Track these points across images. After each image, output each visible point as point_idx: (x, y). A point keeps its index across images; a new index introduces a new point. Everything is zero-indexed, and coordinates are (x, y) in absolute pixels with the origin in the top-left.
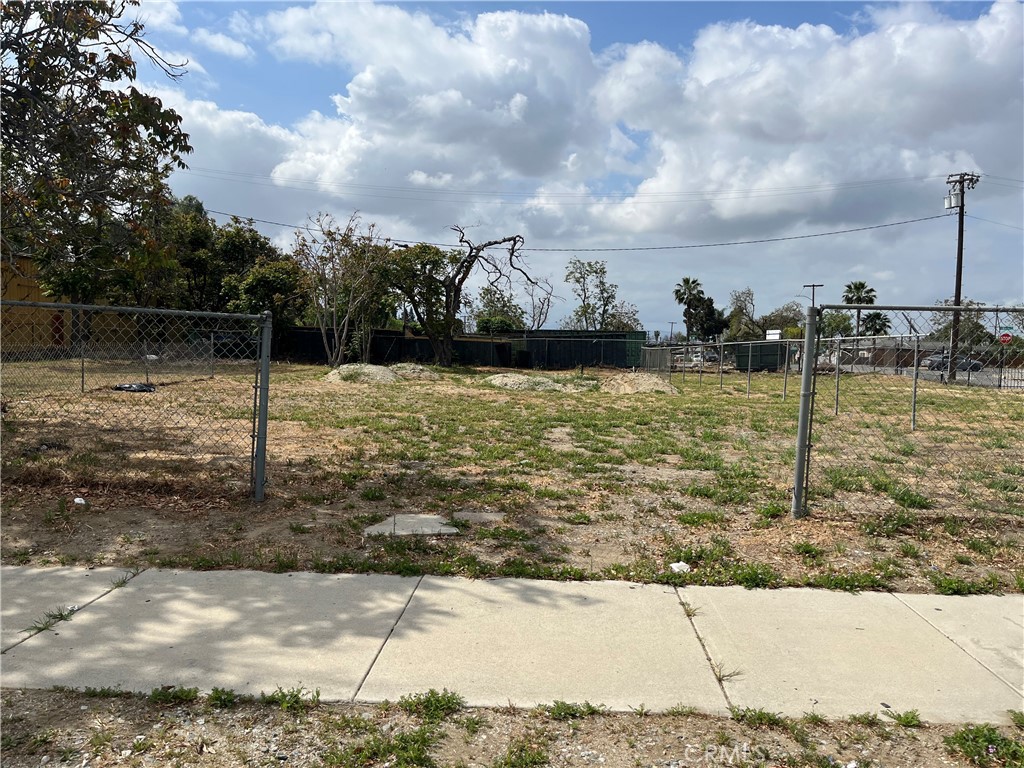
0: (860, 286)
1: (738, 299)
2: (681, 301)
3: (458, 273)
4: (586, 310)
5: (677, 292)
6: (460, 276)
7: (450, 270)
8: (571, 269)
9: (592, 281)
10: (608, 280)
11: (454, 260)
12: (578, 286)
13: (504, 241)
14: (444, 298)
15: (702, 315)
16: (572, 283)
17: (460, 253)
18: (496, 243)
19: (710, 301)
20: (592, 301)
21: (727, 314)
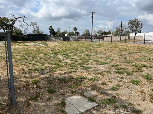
0: (75, 28)
1: (58, 29)
2: (50, 29)
3: (12, 23)
4: (34, 31)
5: (49, 28)
6: (13, 24)
7: (11, 23)
8: (31, 24)
9: (35, 26)
10: (38, 26)
11: (11, 21)
12: (32, 27)
13: (22, 17)
14: (10, 28)
15: (53, 32)
16: (31, 26)
17: (12, 19)
18: (20, 18)
19: (54, 30)
20: (35, 29)
21: (56, 32)
